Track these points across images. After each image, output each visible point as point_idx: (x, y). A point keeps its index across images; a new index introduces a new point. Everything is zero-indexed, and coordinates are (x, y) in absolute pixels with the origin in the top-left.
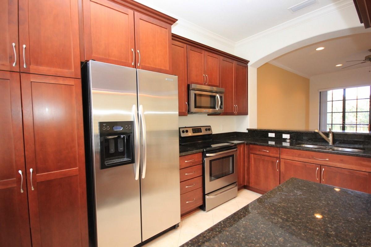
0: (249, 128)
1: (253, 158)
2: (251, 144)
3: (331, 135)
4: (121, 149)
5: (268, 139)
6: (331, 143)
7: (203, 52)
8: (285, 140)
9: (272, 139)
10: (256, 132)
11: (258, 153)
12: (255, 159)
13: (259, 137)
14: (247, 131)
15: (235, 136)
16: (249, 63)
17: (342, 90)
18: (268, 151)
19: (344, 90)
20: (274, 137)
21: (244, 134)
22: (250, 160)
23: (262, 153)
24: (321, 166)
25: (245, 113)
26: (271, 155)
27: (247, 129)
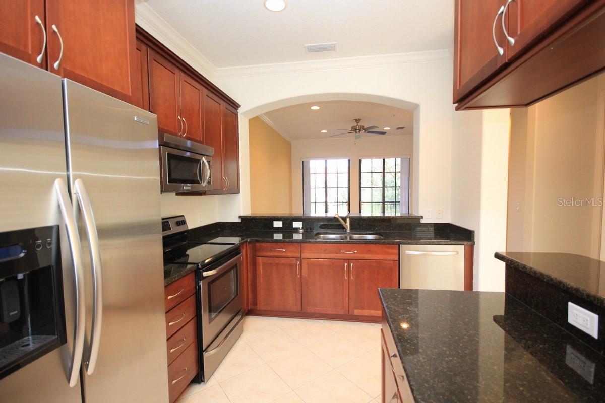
0: (242, 215)
1: (261, 264)
2: (258, 241)
3: (348, 220)
4: (11, 314)
5: (272, 230)
6: (348, 230)
7: (177, 71)
8: (296, 230)
9: (278, 230)
10: (254, 220)
11: (269, 254)
12: (264, 264)
13: (260, 229)
14: (239, 220)
15: (219, 229)
16: (239, 108)
17: (323, 161)
18: (284, 250)
19: (326, 161)
20: (281, 227)
21: (234, 225)
22: (257, 267)
23: (276, 254)
24: (348, 261)
25: (236, 190)
26: (289, 255)
27: (240, 217)
